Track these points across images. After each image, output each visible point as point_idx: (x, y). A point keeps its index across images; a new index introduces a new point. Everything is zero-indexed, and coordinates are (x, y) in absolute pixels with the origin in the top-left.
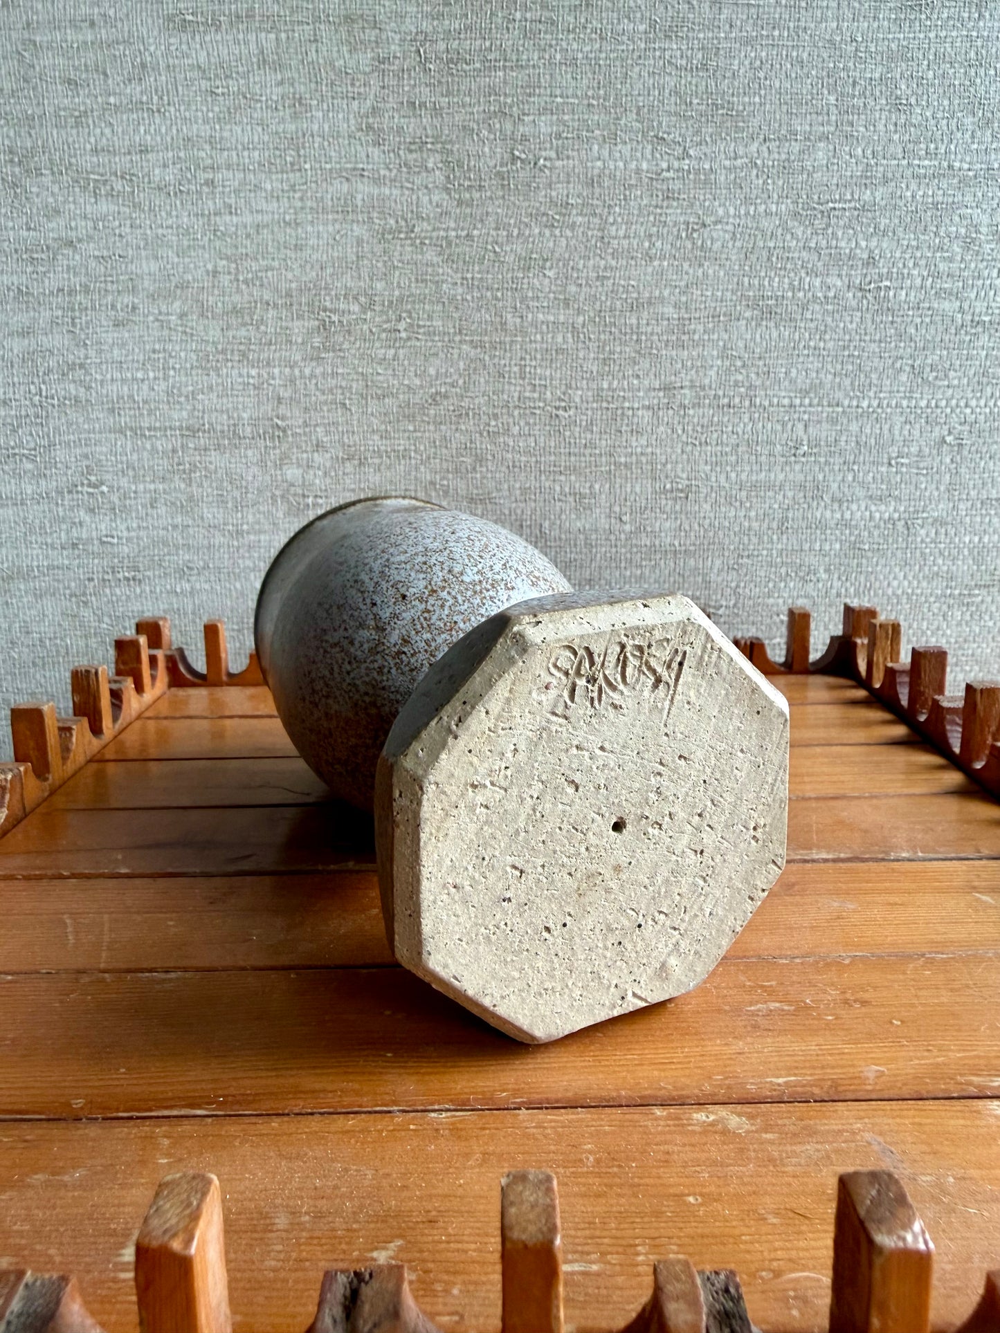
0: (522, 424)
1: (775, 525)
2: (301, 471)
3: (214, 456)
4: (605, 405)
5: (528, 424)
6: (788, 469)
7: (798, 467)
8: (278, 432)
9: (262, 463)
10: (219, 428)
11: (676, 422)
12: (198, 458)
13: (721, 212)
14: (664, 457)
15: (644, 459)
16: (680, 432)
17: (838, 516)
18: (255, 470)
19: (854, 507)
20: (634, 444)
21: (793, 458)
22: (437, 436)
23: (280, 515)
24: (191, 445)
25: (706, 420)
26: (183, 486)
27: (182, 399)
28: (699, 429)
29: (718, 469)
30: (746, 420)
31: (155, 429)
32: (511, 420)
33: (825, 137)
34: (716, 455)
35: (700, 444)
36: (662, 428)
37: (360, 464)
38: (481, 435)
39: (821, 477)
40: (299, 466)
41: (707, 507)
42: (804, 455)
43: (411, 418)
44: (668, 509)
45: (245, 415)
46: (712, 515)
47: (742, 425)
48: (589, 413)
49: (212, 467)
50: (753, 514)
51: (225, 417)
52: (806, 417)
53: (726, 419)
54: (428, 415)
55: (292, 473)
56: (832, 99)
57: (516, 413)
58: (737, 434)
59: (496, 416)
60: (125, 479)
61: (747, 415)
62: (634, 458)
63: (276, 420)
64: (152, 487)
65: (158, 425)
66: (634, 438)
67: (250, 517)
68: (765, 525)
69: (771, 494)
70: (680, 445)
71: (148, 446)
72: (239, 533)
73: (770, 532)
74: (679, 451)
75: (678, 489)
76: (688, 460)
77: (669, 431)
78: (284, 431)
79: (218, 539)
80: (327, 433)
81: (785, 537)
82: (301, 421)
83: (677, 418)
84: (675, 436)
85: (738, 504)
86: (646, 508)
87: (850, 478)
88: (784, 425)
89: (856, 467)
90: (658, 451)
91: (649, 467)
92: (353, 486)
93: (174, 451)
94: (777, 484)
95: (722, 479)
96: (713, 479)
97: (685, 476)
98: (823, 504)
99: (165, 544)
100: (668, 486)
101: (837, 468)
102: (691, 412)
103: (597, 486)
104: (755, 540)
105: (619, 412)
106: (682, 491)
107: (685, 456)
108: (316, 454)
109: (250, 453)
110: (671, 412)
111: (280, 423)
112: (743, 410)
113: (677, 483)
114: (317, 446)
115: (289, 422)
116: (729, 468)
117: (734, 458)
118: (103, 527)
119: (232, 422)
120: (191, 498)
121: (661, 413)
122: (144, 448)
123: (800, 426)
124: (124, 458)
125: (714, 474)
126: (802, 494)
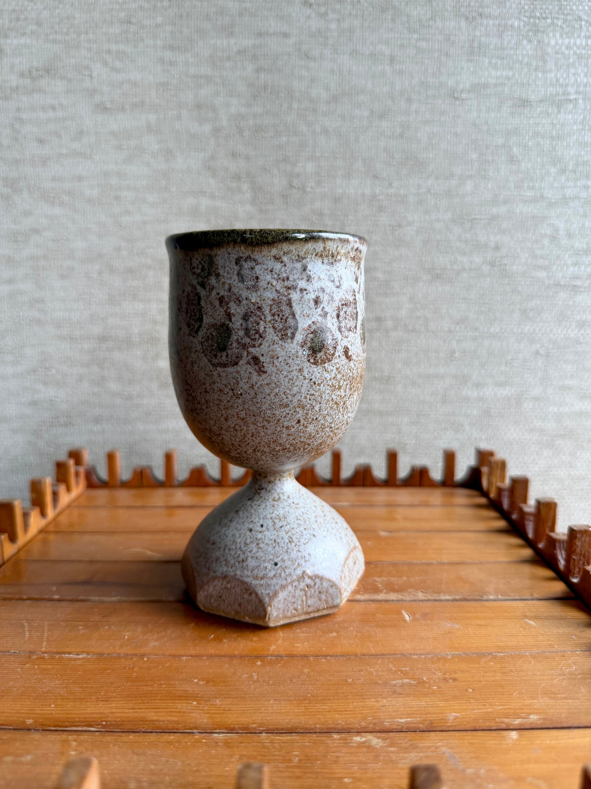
6: (446, 367)
7: (452, 367)
13: (410, 218)
19: (485, 390)
21: (449, 361)
25: (398, 338)
28: (394, 343)
29: (405, 366)
30: (422, 338)
33: (470, 177)
34: (404, 359)
35: (395, 352)
39: (465, 372)
41: (398, 388)
42: (455, 360)
44: (376, 388)
46: (401, 393)
47: (419, 341)
50: (425, 392)
52: (457, 338)
53: (410, 338)
56: (474, 156)
58: (417, 346)
61: (422, 335)
68: (432, 399)
69: (436, 381)
70: (383, 352)
73: (435, 403)
74: (383, 355)
85: (417, 386)
87: (482, 372)
88: (444, 340)
89: (486, 367)
94: (440, 375)
96: (403, 372)
97: (386, 370)
100: (376, 376)
101: (474, 367)
104: (426, 406)
106: (384, 379)
107: (386, 359)
113: (382, 374)
123: (453, 343)
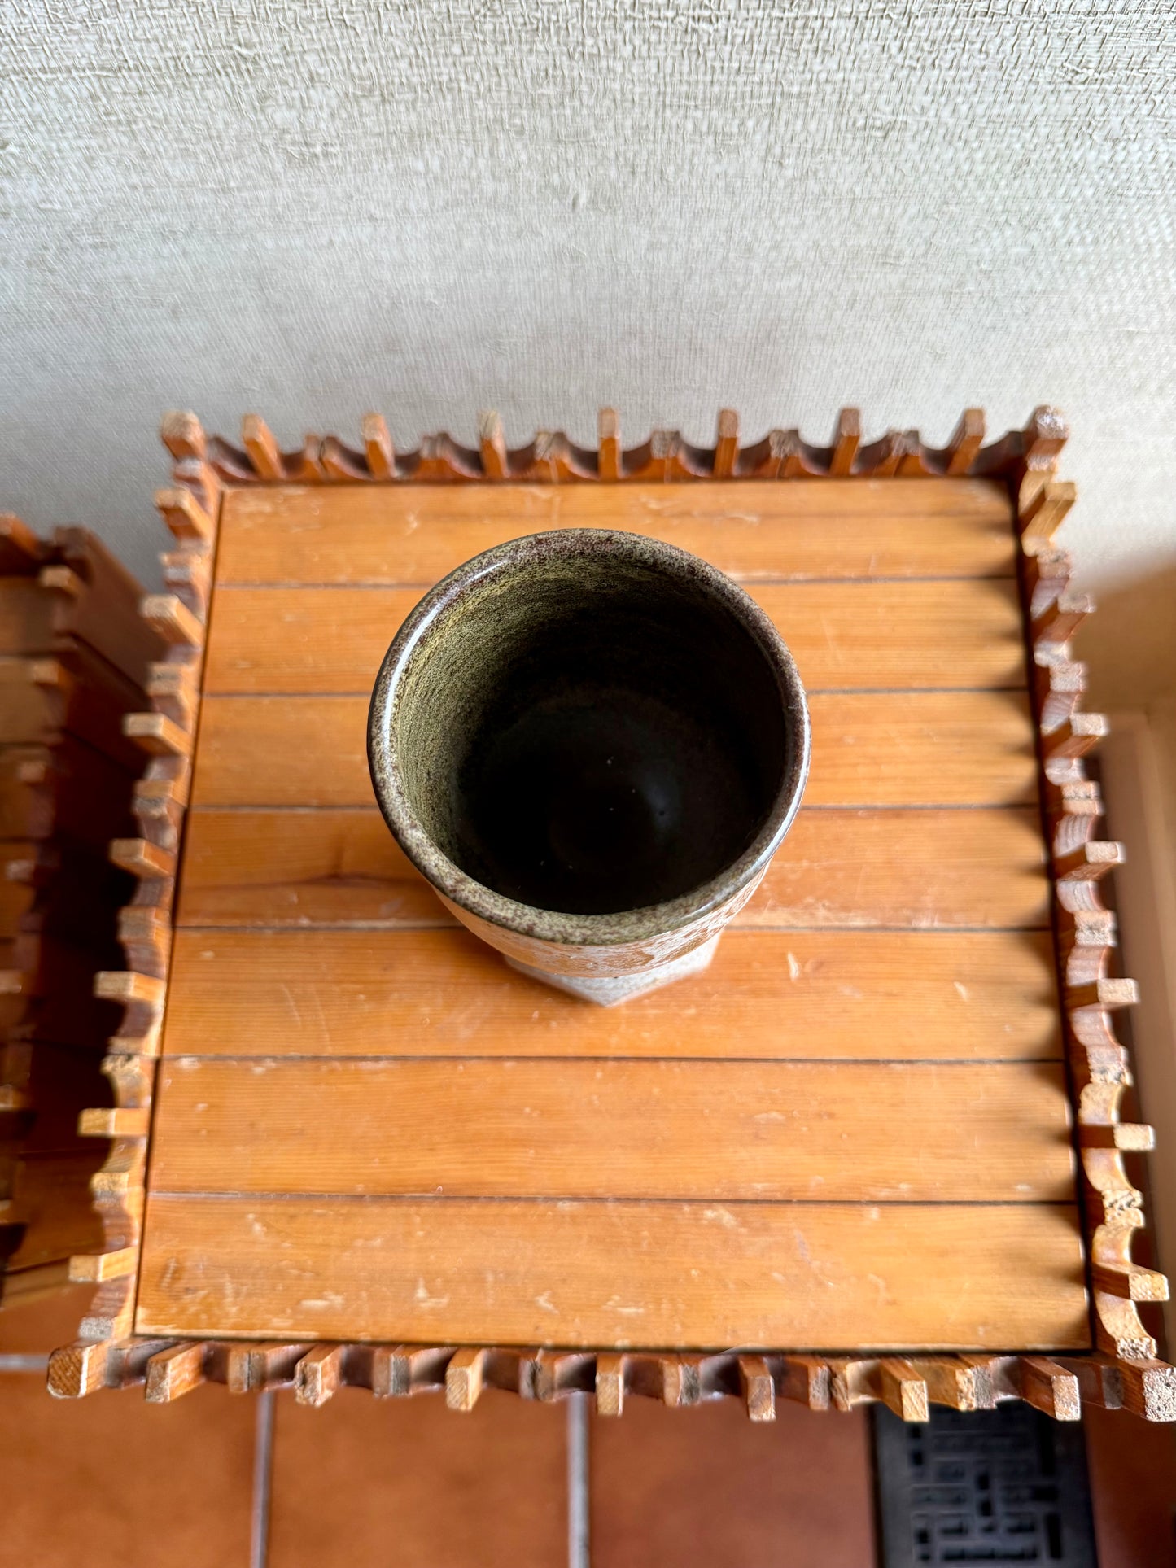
0: (637, 41)
1: (1008, 168)
2: (294, 113)
3: (155, 99)
4: (776, 13)
5: (646, 41)
6: (1052, 99)
7: (1068, 98)
8: (245, 64)
9: (233, 103)
10: (150, 63)
11: (890, 36)
12: (133, 105)
14: (861, 85)
15: (829, 88)
16: (894, 51)
17: (1106, 157)
18: (222, 115)
19: (1135, 147)
20: (817, 68)
21: (1065, 86)
22: (500, 61)
23: (279, 167)
24: (116, 89)
25: (941, 33)
26: (125, 140)
27: (77, 26)
28: (926, 46)
29: (943, 99)
30: (1007, 33)
31: (52, 71)
32: (619, 37)
34: (945, 82)
35: (923, 68)
36: (865, 45)
37: (383, 100)
38: (570, 57)
39: (1099, 110)
40: (290, 107)
41: (914, 147)
42: (1084, 83)
43: (454, 36)
44: (854, 151)
45: (185, 44)
46: (918, 158)
47: (998, 40)
48: (750, 24)
49: (160, 115)
50: (979, 155)
51: (154, 46)
52: (1108, 29)
53: (974, 32)
54: (482, 32)
55: (282, 116)
57: (628, 25)
58: (987, 53)
59: (594, 33)
60: (37, 136)
61: (1012, 26)
62: (813, 87)
63: (236, 48)
64: (81, 143)
65: (53, 64)
66: (818, 60)
67: (236, 172)
68: (994, 168)
69: (1016, 131)
70: (891, 68)
71: (51, 92)
72: (226, 190)
73: (997, 177)
74: (888, 76)
75: (873, 127)
76: (899, 89)
77: (877, 50)
78: (255, 62)
79: (199, 199)
80: (324, 62)
81: (1017, 183)
82: (277, 47)
83: (894, 31)
84: (885, 56)
85: (961, 144)
86: (820, 151)
87: (1145, 109)
88: (1069, 38)
89: (1158, 99)
90: (853, 77)
91: (835, 98)
92: (377, 130)
93: (94, 97)
94: (1030, 118)
95: (946, 113)
96: (932, 113)
97: (888, 109)
98: (1089, 143)
99: (127, 205)
100: (860, 123)
101: (1129, 98)
102: (919, 22)
103: (750, 124)
104: (972, 184)
105: (799, 23)
106: (880, 128)
107: (895, 84)
108: (312, 92)
109: (210, 94)
110: (885, 22)
111: (244, 51)
112: (1007, 18)
113: (874, 119)
114: (312, 79)
115: (258, 50)
116: (960, 99)
117: (973, 85)
118: (33, 191)
119: (168, 54)
120: (143, 154)
121: (868, 24)
122: (47, 96)
123: (1094, 41)
124: (23, 111)
125: (934, 106)
126: (1062, 131)
